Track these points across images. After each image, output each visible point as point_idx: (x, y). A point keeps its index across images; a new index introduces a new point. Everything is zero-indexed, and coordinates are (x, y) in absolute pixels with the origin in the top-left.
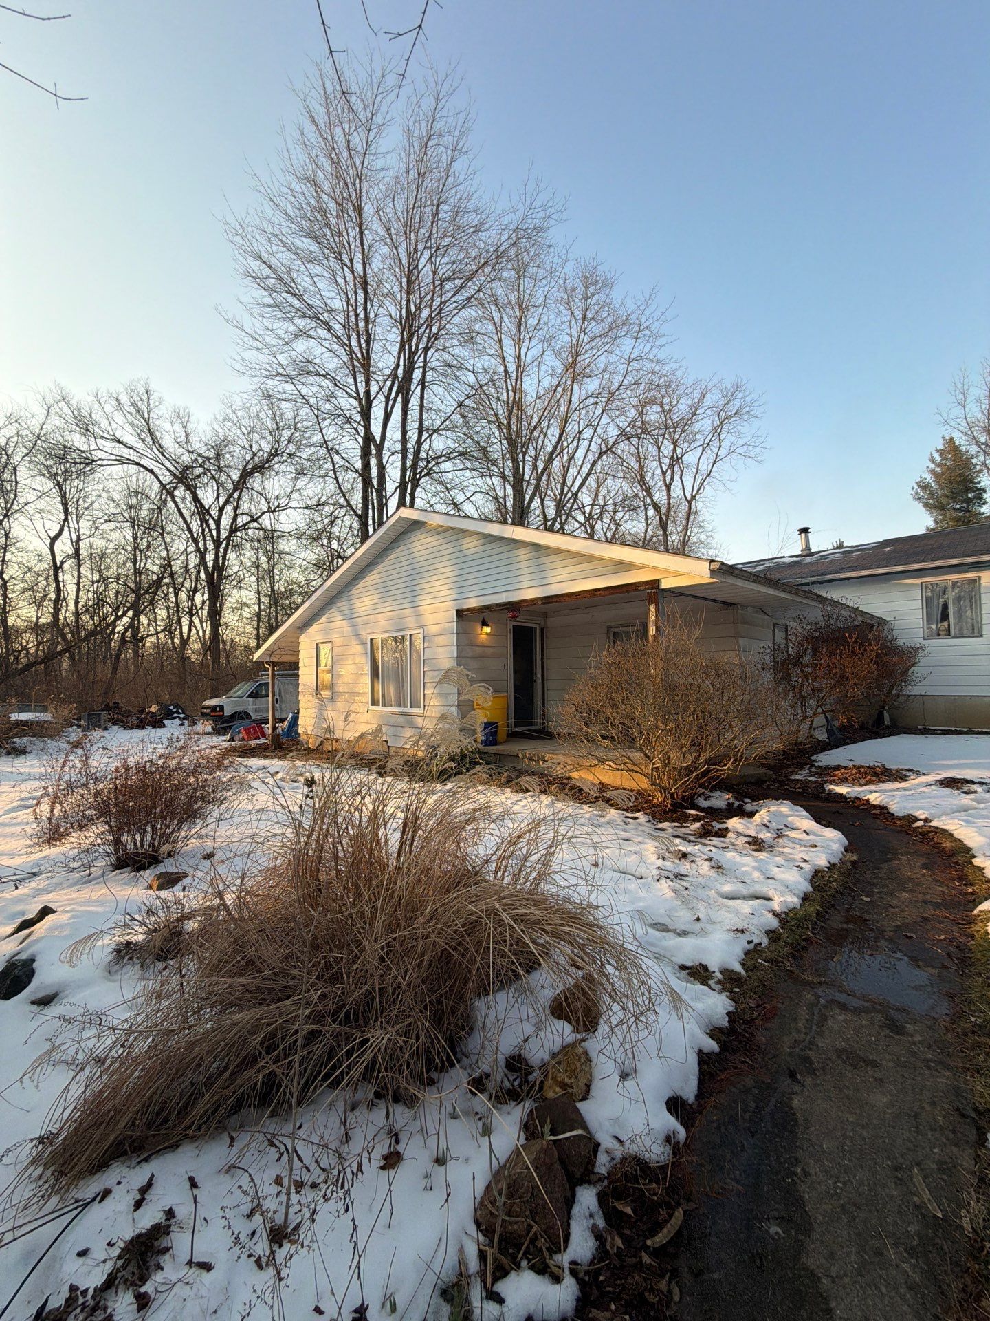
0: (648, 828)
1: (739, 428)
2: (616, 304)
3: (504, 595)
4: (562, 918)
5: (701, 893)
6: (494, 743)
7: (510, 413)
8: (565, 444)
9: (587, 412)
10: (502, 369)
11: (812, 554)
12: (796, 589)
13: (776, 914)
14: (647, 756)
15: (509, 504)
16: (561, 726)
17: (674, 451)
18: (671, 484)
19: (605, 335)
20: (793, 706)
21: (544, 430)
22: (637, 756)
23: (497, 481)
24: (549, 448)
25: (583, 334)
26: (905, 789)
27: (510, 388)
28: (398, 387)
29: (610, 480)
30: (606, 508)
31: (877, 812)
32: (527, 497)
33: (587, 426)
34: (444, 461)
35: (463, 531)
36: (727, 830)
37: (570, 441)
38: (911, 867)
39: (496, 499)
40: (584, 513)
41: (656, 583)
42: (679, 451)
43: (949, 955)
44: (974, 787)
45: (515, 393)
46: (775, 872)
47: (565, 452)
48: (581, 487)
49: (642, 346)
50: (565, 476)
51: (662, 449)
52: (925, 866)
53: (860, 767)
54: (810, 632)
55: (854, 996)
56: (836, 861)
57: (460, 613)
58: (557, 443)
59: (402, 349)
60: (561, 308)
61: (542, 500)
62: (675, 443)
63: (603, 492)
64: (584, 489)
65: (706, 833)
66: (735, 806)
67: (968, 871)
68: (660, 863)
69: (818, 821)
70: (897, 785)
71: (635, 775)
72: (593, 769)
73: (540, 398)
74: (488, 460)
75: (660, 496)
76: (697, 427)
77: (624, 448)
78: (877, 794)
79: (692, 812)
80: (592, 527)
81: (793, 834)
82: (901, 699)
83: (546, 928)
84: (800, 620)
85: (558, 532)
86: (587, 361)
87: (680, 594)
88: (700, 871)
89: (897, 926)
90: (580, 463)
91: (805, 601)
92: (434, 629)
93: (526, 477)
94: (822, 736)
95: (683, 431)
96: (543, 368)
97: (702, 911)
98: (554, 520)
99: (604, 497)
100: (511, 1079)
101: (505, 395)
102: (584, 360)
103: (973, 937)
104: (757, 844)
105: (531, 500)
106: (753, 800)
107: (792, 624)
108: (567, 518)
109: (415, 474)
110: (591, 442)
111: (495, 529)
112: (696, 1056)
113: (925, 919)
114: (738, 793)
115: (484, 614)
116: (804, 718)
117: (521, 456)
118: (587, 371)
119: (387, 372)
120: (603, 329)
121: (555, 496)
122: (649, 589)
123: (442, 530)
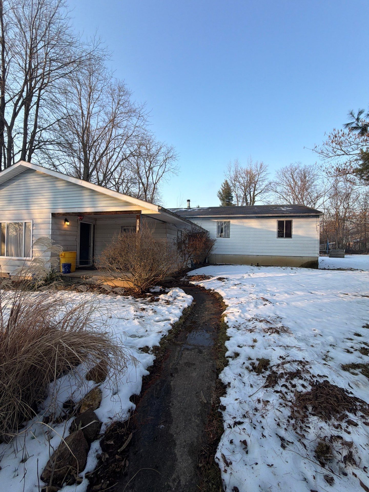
0: (132, 301)
1: (172, 162)
2: (131, 102)
3: (76, 209)
4: (91, 340)
5: (149, 322)
6: (69, 272)
7: (84, 132)
8: (108, 152)
9: (118, 142)
10: (80, 111)
11: (190, 209)
12: (185, 219)
13: (171, 324)
14: (133, 274)
15: (82, 171)
16: (99, 264)
17: (150, 165)
18: (149, 177)
19: (127, 113)
20: (182, 257)
21: (100, 144)
22: (130, 275)
23: (76, 160)
24: (101, 152)
25: (117, 110)
26: (209, 282)
27: (84, 121)
28: (23, 102)
29: (126, 170)
30: (124, 181)
31: (202, 289)
32: (91, 170)
33: (118, 147)
34: (48, 144)
35: (56, 178)
36: (159, 299)
37: (110, 151)
38: (209, 304)
39: (75, 167)
40: (115, 181)
41: (140, 211)
42: (152, 165)
43: (215, 328)
44: (225, 280)
45: (86, 124)
46: (173, 311)
47: (108, 155)
48: (114, 170)
49: (140, 123)
50: (108, 165)
51: (146, 163)
52: (212, 304)
53: (199, 276)
54: (188, 233)
55: (191, 345)
56: (190, 305)
57: (53, 215)
58: (105, 150)
59: (26, 83)
60: (109, 96)
61: (97, 172)
62: (151, 162)
63: (123, 174)
64: (116, 171)
65: (152, 301)
66: (162, 291)
67: (222, 304)
68: (135, 313)
69: (186, 293)
70: (208, 280)
71: (129, 282)
72: (113, 281)
73: (98, 129)
74: (72, 149)
75: (144, 180)
76: (158, 158)
77: (131, 159)
78: (202, 284)
79: (148, 294)
80: (118, 187)
81: (179, 298)
82: (210, 255)
83: (84, 345)
84: (185, 229)
85: (103, 187)
86: (119, 121)
87: (149, 217)
88: (149, 314)
89: (204, 322)
90: (114, 161)
91: (187, 223)
92: (39, 221)
93: (90, 161)
94: (190, 266)
95: (153, 159)
96: (100, 118)
97: (148, 328)
98: (102, 182)
99: (124, 176)
100: (65, 411)
101: (82, 123)
102: (117, 120)
103: (221, 322)
104: (168, 302)
105: (92, 171)
106: (168, 288)
107: (183, 230)
108: (108, 182)
109: (31, 147)
110: (119, 153)
111: (73, 180)
112: (142, 378)
113: (211, 319)
114: (164, 286)
115: (66, 216)
116: (185, 260)
117: (88, 152)
118: (119, 125)
119: (16, 92)
120: (126, 110)
121: (103, 172)
122: (137, 213)
123: (44, 176)
